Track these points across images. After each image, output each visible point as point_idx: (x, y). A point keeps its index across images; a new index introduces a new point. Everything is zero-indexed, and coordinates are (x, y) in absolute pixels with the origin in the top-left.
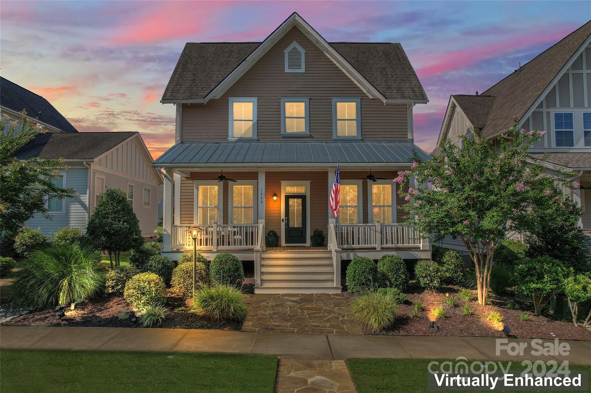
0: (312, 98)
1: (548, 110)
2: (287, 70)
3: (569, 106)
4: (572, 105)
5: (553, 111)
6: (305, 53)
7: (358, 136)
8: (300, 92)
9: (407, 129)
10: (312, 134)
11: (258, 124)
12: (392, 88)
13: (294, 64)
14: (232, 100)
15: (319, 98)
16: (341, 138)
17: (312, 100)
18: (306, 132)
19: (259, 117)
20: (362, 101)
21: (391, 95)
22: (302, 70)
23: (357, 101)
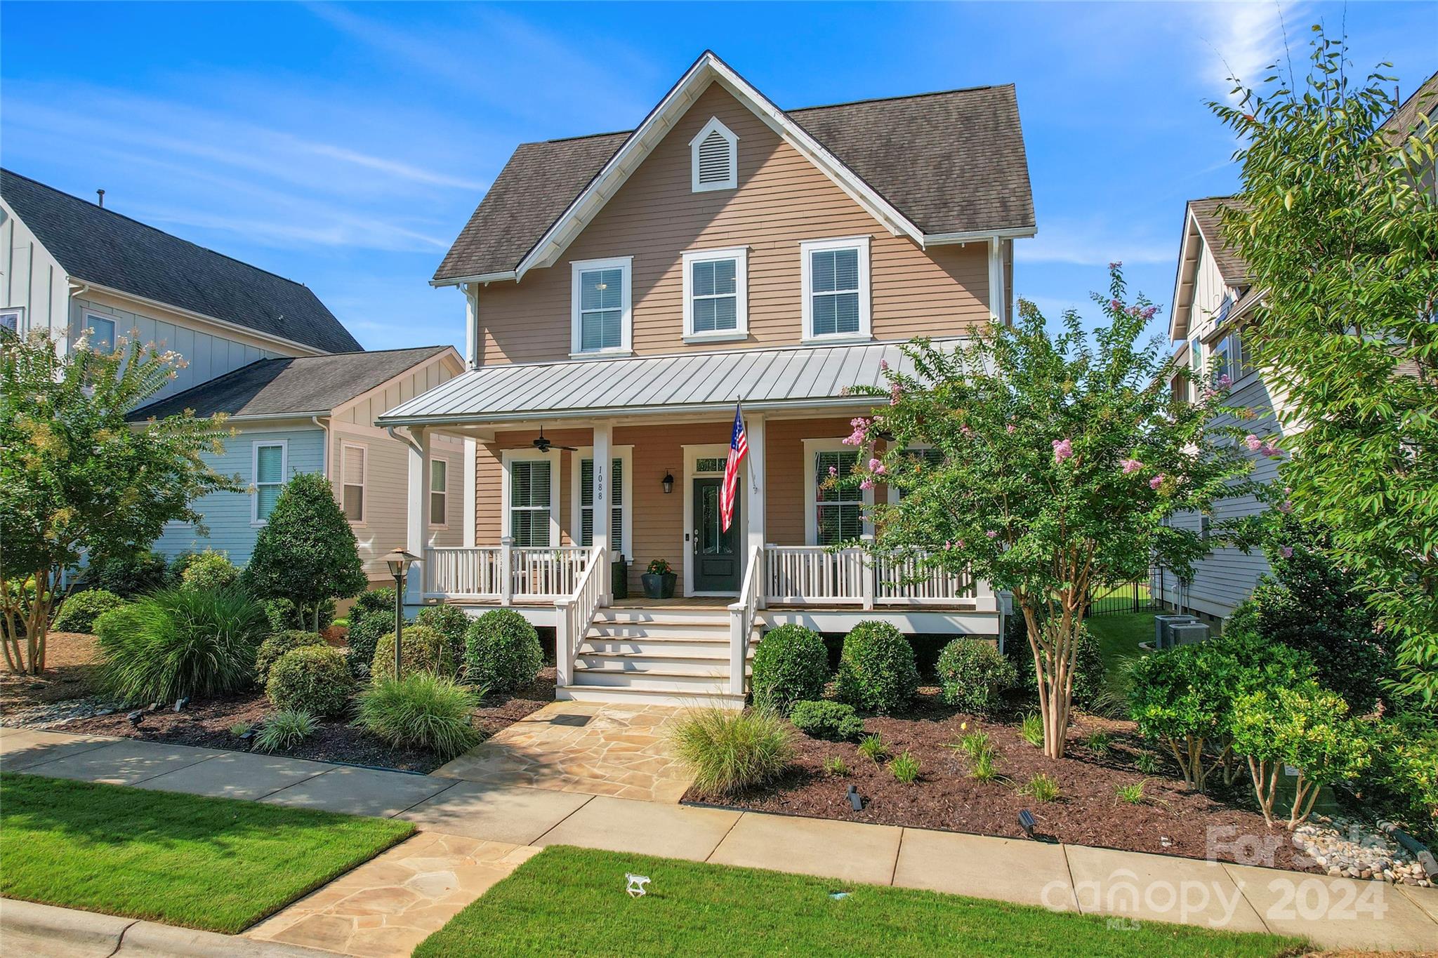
0: (753, 247)
2: (697, 187)
6: (738, 142)
7: (864, 330)
8: (726, 236)
9: (987, 305)
10: (752, 332)
11: (633, 316)
12: (951, 205)
13: (713, 170)
14: (579, 268)
15: (771, 245)
16: (822, 337)
17: (753, 251)
18: (741, 329)
19: (635, 302)
20: (873, 243)
21: (940, 223)
22: (732, 184)
23: (861, 245)
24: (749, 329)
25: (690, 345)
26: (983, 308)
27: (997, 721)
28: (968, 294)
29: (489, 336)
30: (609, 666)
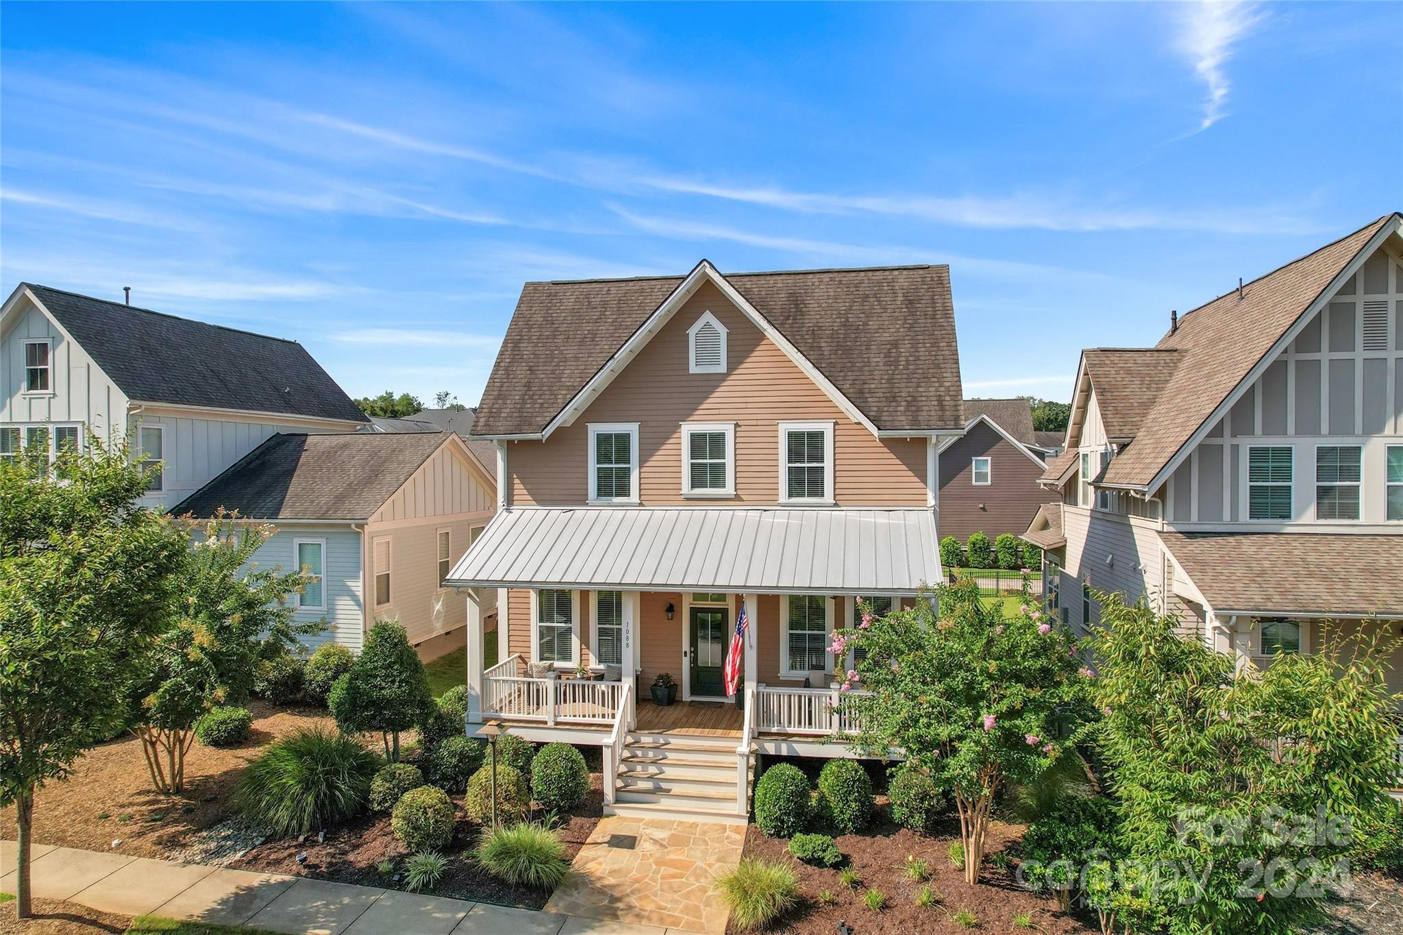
0: (739, 423)
1: (1235, 441)
2: (693, 369)
3: (1284, 433)
4: (1291, 428)
5: (1246, 444)
6: (728, 334)
7: (828, 497)
8: (717, 412)
9: (925, 482)
10: (739, 492)
11: (640, 473)
12: (899, 399)
13: (707, 356)
14: (595, 429)
15: (754, 423)
16: (794, 500)
17: (740, 426)
18: (729, 490)
19: (641, 464)
20: (837, 427)
21: (890, 418)
22: (722, 368)
23: (827, 428)
24: (736, 490)
25: (688, 499)
26: (922, 485)
27: (930, 835)
28: (910, 473)
29: (517, 481)
30: (642, 785)
